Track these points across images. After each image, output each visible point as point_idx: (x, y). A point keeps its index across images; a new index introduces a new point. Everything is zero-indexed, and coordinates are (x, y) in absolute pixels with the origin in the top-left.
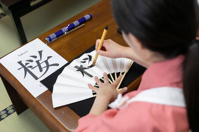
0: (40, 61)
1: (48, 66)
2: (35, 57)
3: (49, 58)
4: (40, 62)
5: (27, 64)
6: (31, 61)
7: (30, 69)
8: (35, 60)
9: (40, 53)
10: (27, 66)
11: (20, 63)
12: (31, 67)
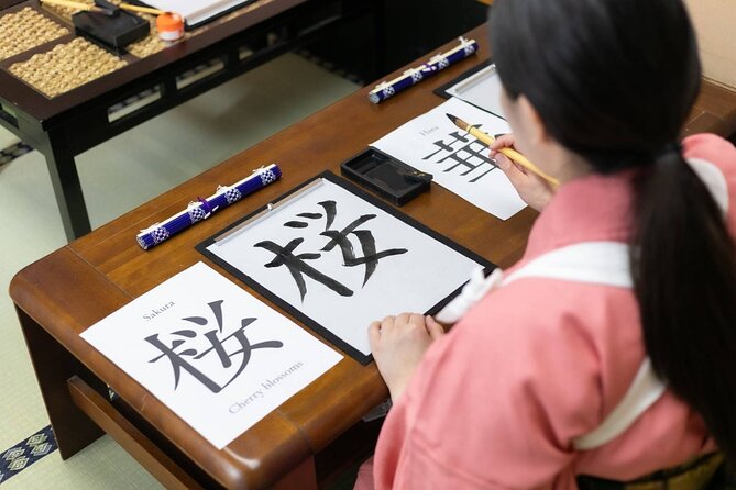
0: (218, 334)
1: (247, 349)
2: (202, 321)
3: (246, 322)
4: (220, 337)
5: (176, 344)
6: (191, 334)
7: (188, 359)
8: (200, 330)
9: (216, 307)
10: (177, 351)
11: (153, 340)
12: (191, 352)
